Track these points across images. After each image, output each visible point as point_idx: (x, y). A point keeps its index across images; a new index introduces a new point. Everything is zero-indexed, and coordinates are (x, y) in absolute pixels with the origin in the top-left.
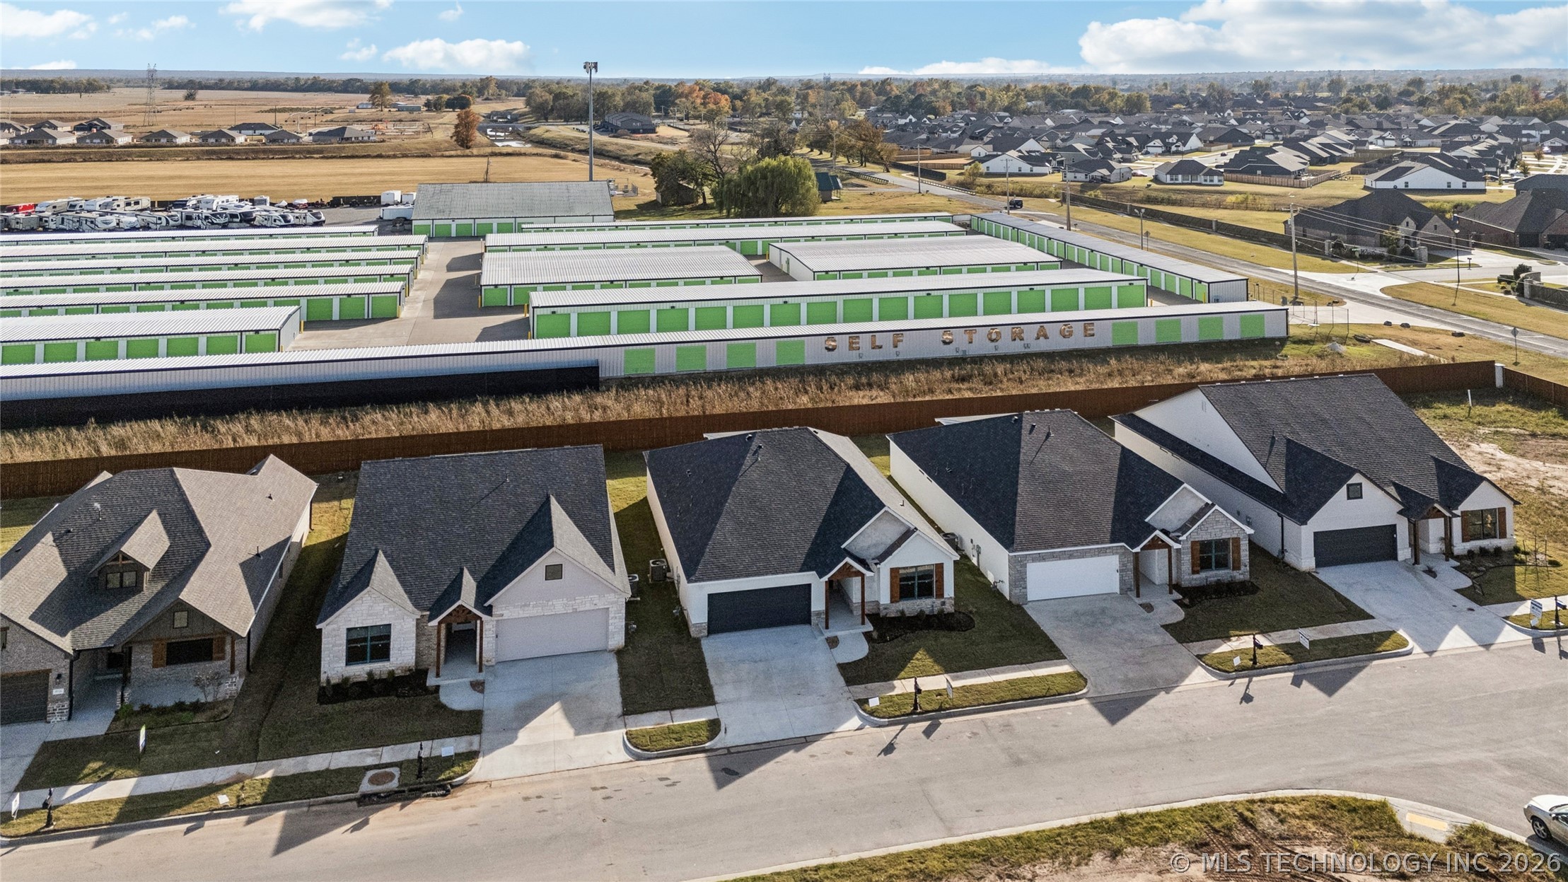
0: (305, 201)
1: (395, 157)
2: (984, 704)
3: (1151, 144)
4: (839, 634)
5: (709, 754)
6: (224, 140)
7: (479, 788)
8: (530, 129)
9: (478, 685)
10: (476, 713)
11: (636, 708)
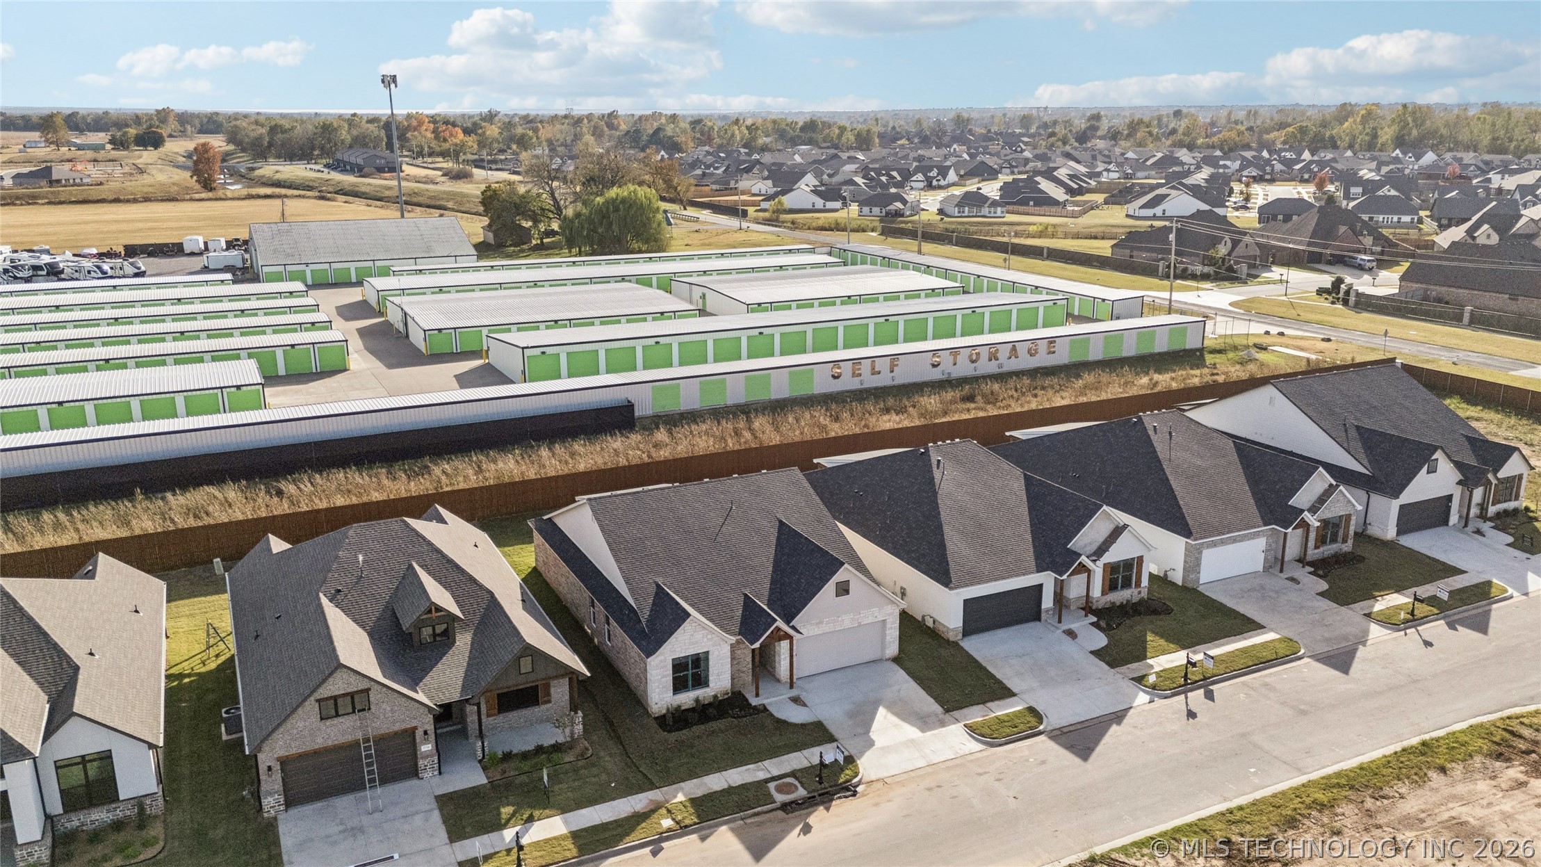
0: (94, 251)
1: (135, 201)
3: (914, 178)
4: (1073, 627)
5: (1048, 735)
7: (874, 786)
8: (253, 169)
9: (797, 701)
10: (817, 724)
11: (953, 705)
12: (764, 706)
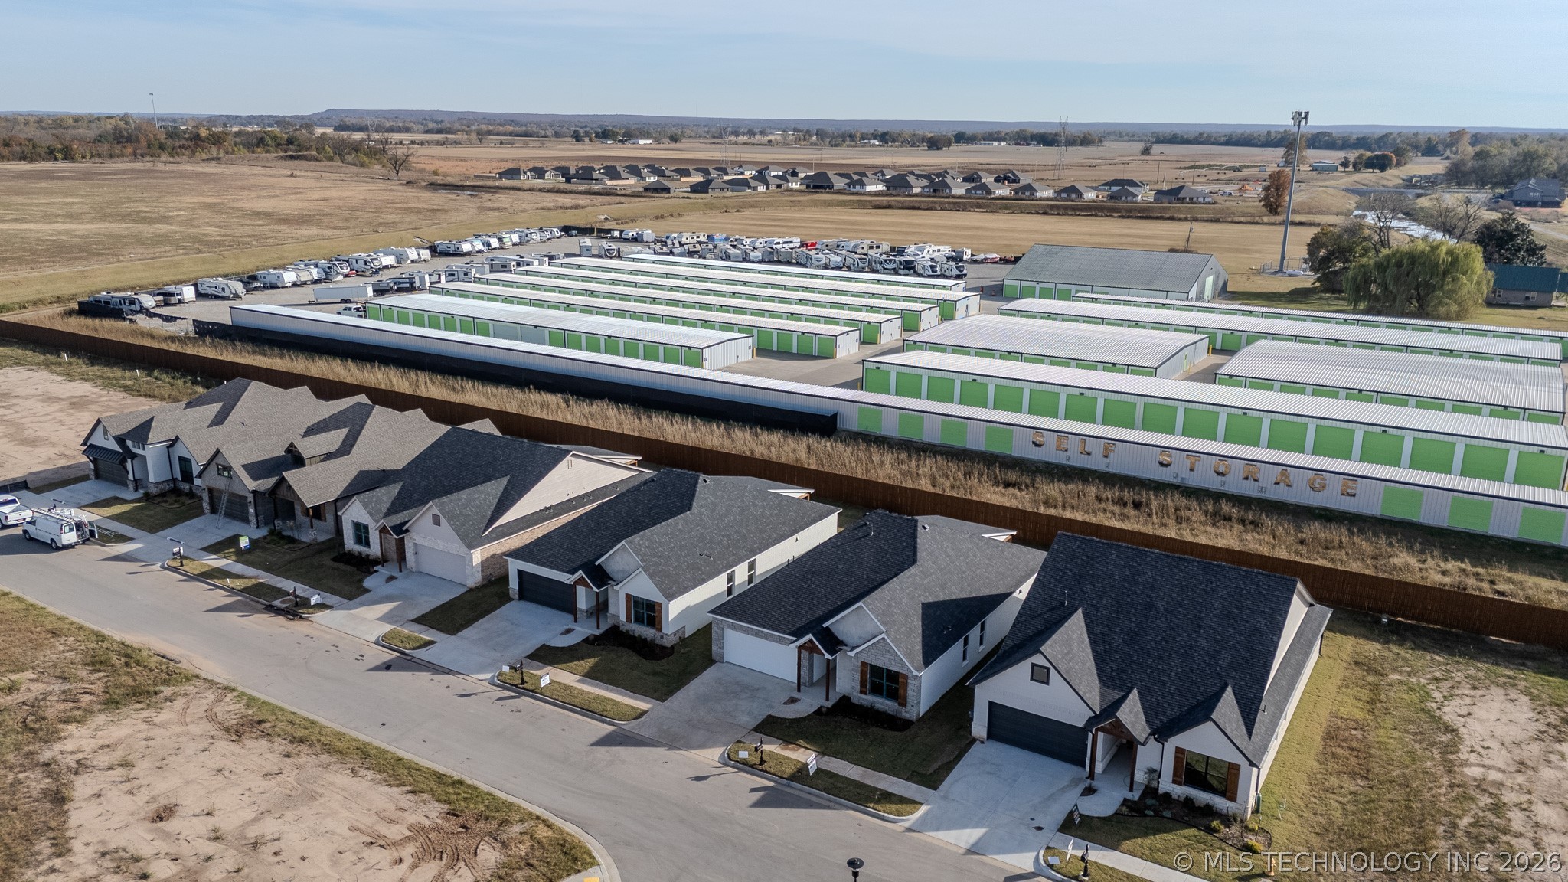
2: (558, 700)
4: (577, 628)
5: (402, 656)
6: (1073, 196)
7: (308, 623)
9: (391, 578)
10: (367, 591)
11: (418, 620)
12: (376, 571)
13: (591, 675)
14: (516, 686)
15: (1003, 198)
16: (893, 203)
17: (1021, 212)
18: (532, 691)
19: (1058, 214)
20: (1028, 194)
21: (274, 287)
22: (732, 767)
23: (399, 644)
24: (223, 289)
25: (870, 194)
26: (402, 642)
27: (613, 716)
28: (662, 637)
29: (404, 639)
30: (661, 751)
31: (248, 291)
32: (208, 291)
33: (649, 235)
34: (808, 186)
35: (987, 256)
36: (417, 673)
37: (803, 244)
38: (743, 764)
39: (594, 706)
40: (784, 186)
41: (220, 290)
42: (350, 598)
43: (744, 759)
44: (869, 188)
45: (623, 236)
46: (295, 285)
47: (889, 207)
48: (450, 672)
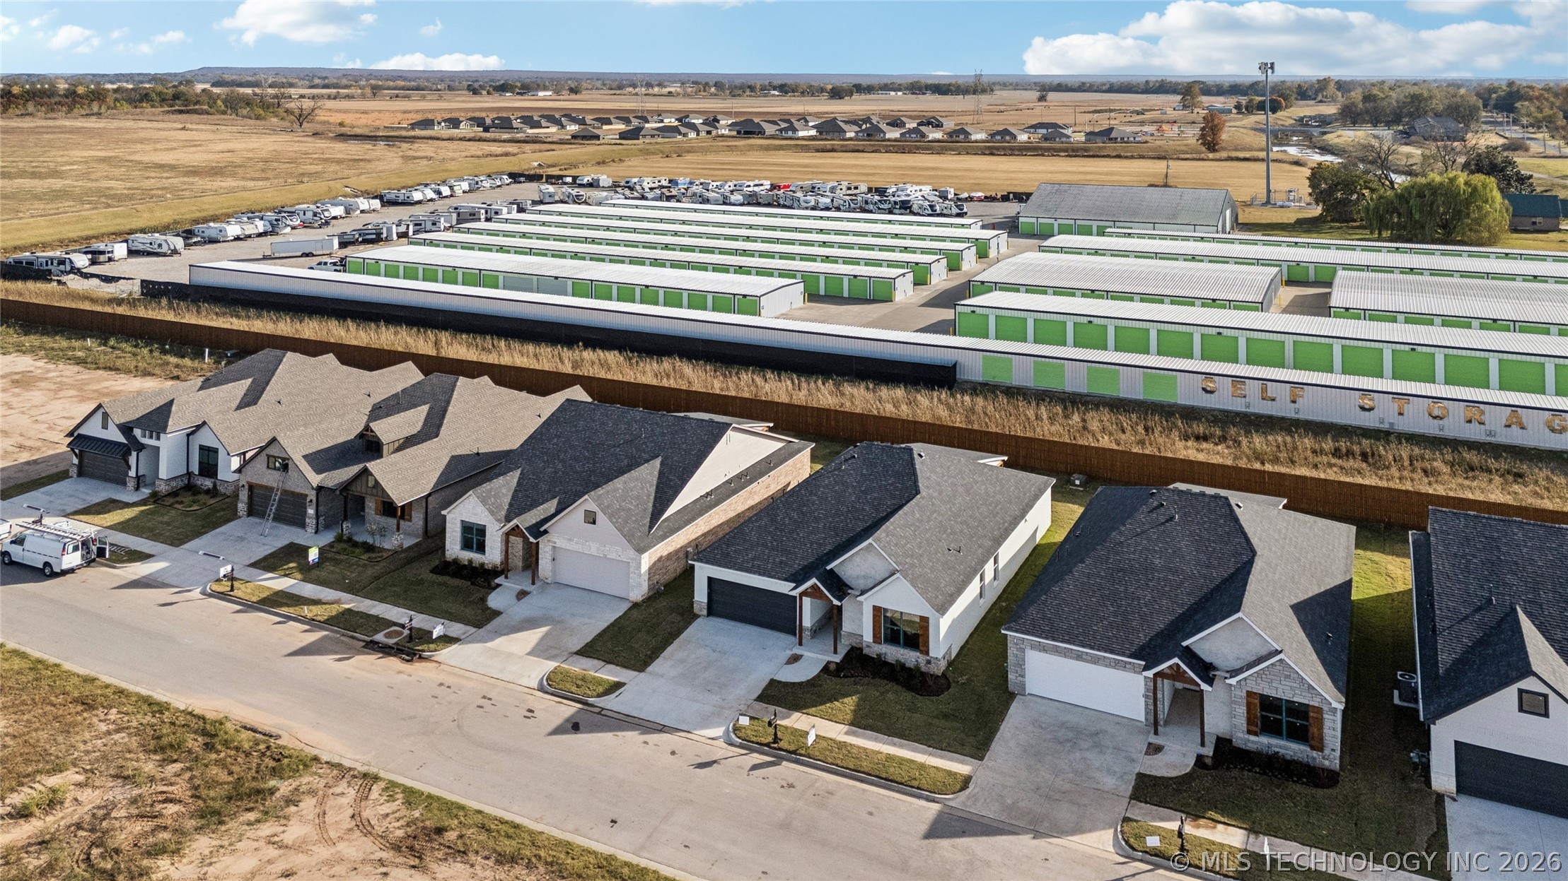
0: (980, 194)
2: (837, 765)
4: (806, 654)
5: (586, 707)
6: (1008, 138)
7: (434, 664)
9: (522, 594)
10: (497, 613)
11: (587, 651)
12: (498, 585)
13: (860, 722)
14: (767, 745)
15: (939, 141)
16: (836, 147)
17: (968, 153)
18: (794, 752)
19: (1005, 155)
20: (962, 137)
21: (213, 241)
22: (1141, 861)
23: (574, 689)
24: (160, 245)
25: (803, 138)
26: (578, 686)
27: (931, 788)
28: (929, 662)
29: (580, 683)
30: (1026, 840)
31: (187, 245)
32: (141, 247)
33: (605, 180)
34: (739, 132)
35: (973, 194)
36: (620, 734)
37: (773, 187)
38: (1156, 855)
39: (894, 771)
40: (714, 133)
41: (156, 246)
42: (479, 625)
43: (1154, 848)
44: (801, 134)
45: (578, 182)
46: (238, 239)
47: (833, 150)
48: (663, 729)
